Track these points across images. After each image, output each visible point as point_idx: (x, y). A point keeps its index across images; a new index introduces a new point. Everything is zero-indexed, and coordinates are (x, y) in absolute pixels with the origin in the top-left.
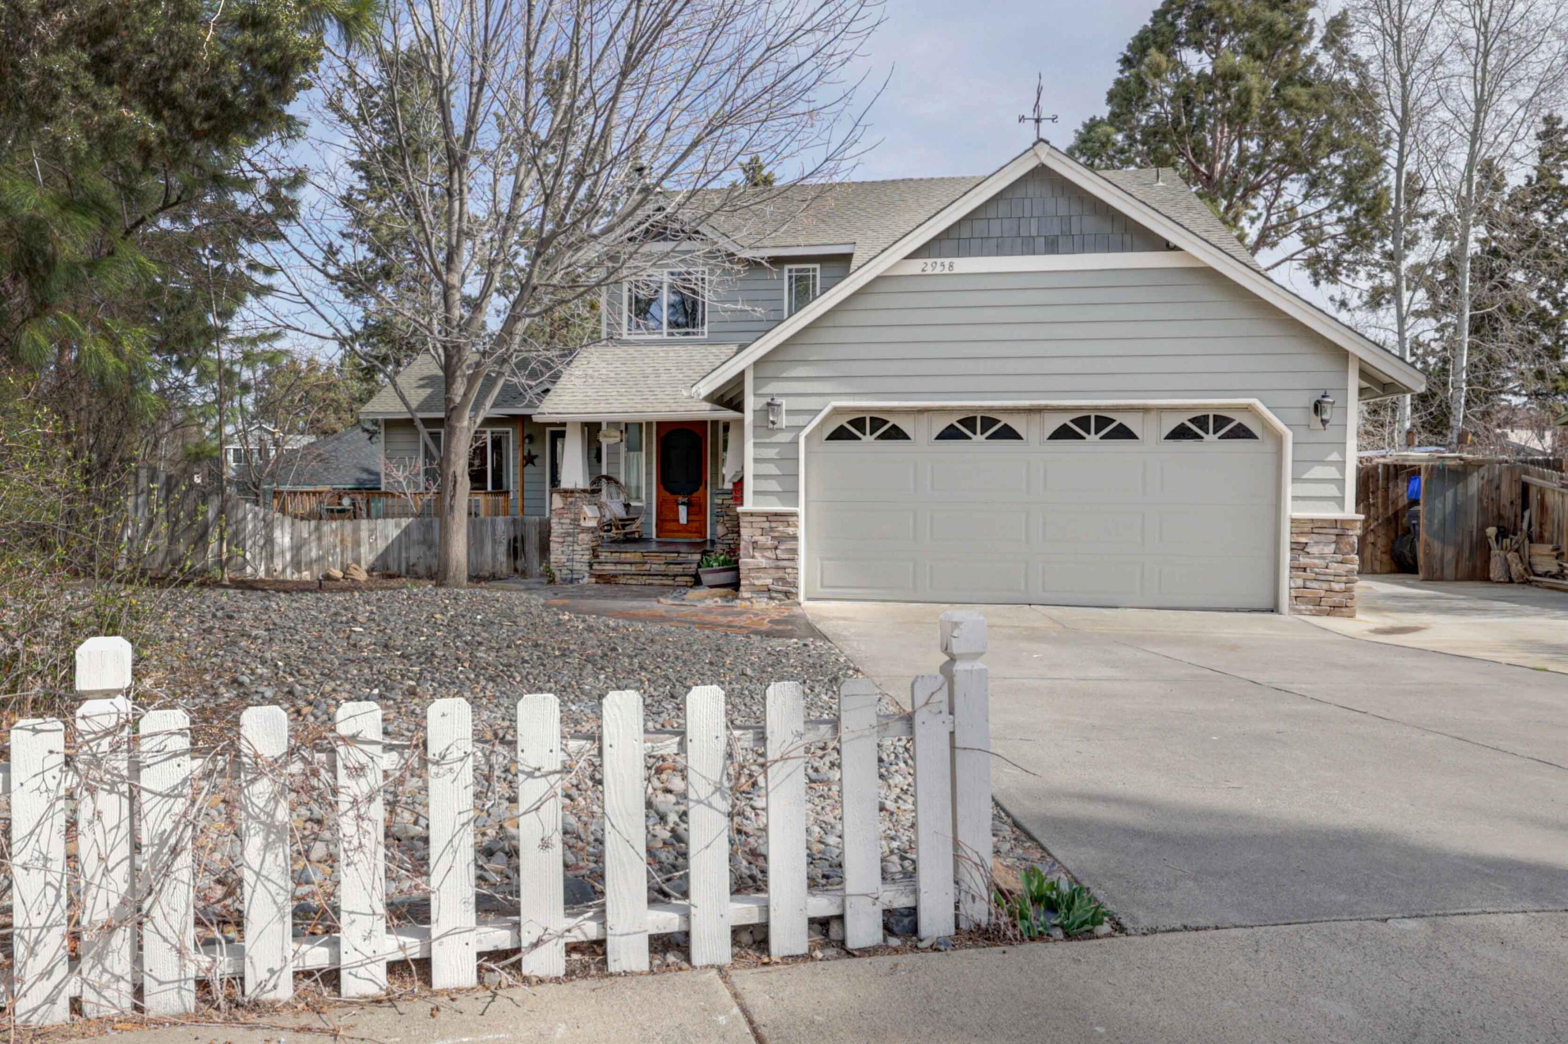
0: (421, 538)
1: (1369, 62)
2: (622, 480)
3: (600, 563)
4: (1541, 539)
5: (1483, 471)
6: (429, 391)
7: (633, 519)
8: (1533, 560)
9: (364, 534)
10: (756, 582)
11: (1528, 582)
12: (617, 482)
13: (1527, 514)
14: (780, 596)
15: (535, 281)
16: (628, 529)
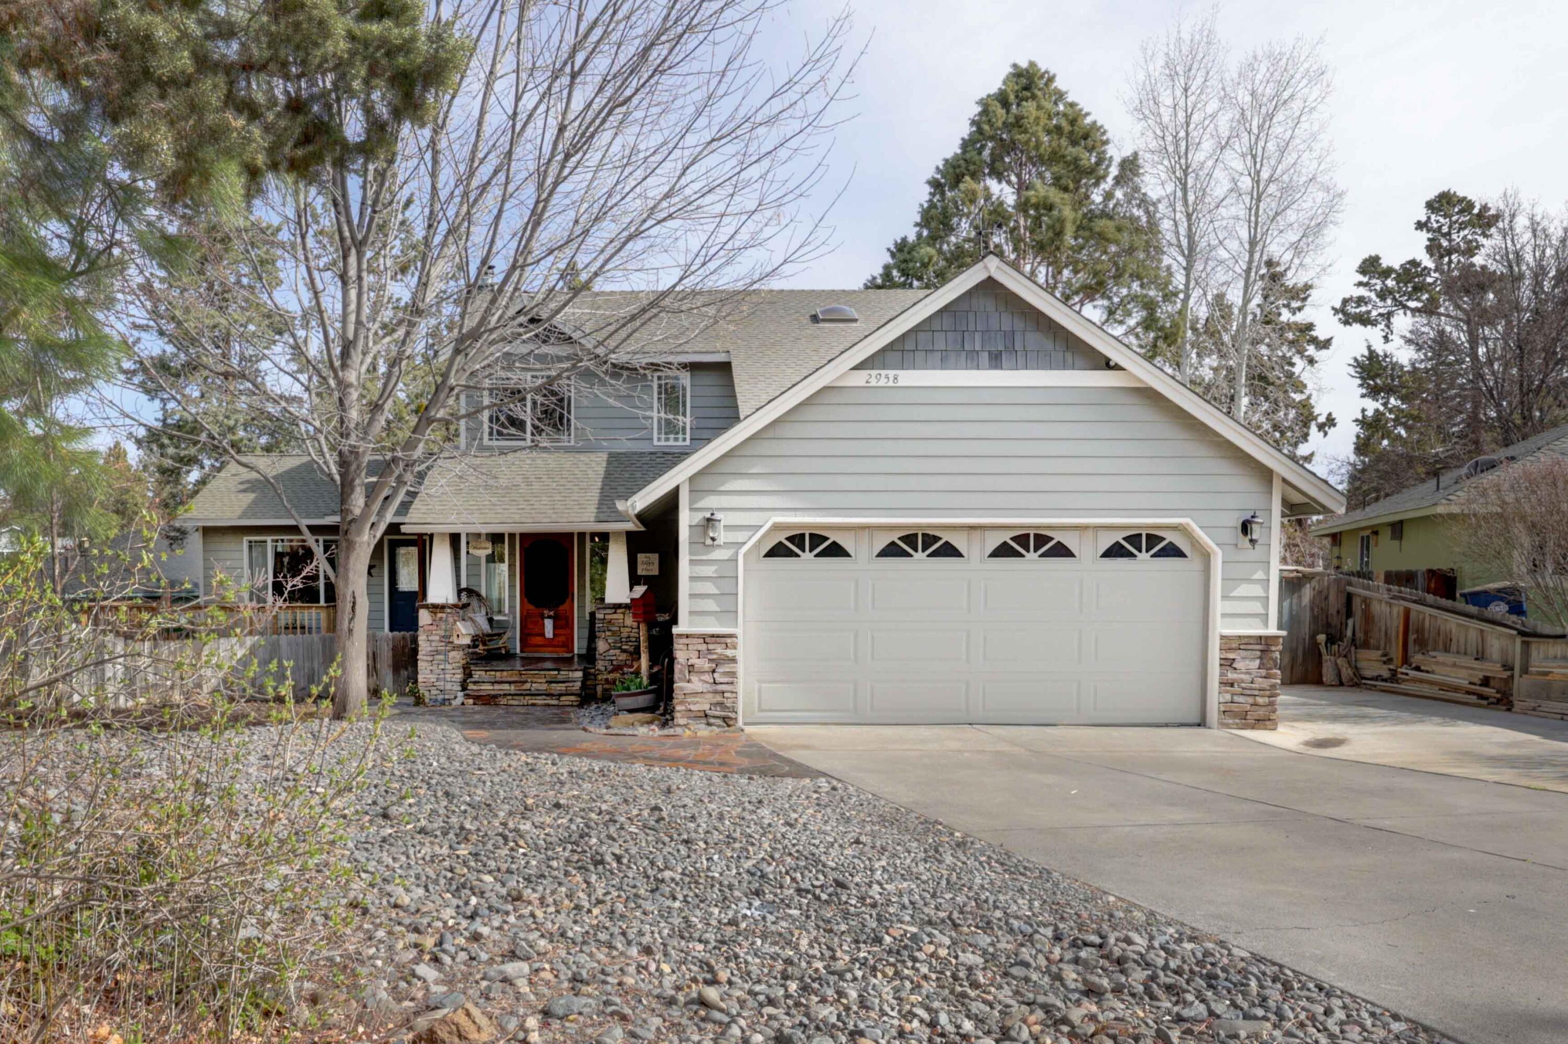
1: (1159, 201)
2: (483, 593)
3: (475, 683)
4: (1366, 645)
5: (1314, 583)
6: (252, 496)
7: (499, 635)
8: (1359, 665)
10: (693, 707)
11: (1356, 685)
12: (478, 595)
13: (1350, 622)
14: (719, 722)
15: (452, 381)
16: (492, 645)
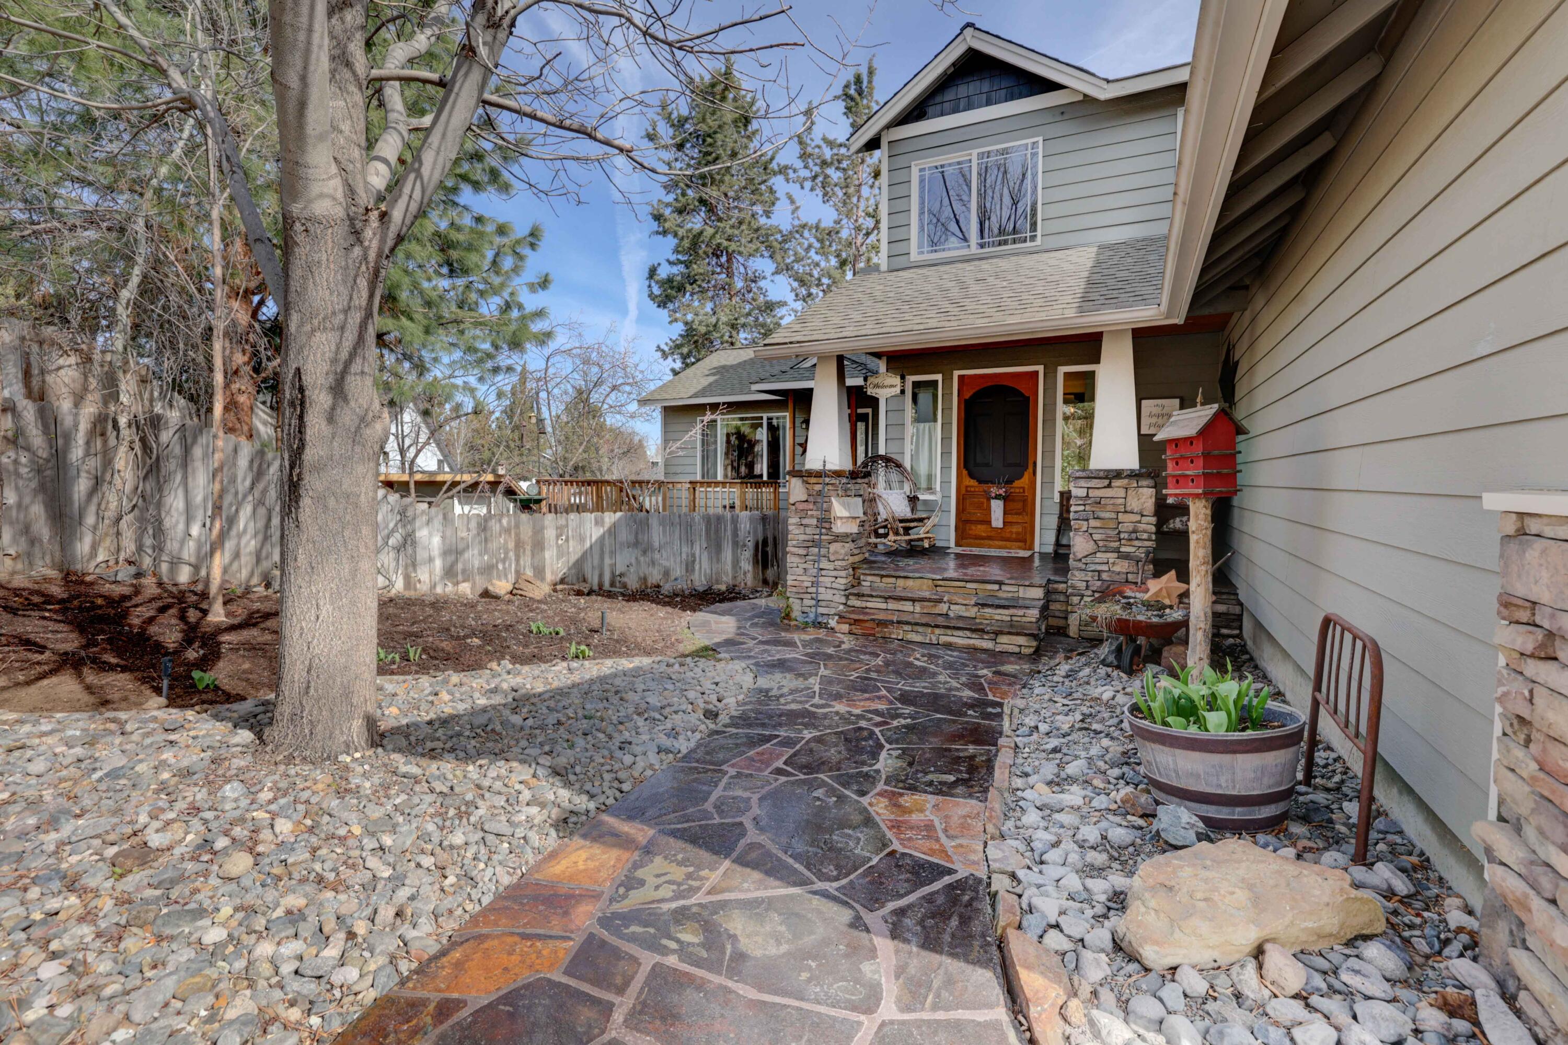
0: (631, 538)
2: (907, 465)
3: (861, 595)
7: (921, 520)
9: (550, 534)
12: (899, 466)
16: (913, 534)
